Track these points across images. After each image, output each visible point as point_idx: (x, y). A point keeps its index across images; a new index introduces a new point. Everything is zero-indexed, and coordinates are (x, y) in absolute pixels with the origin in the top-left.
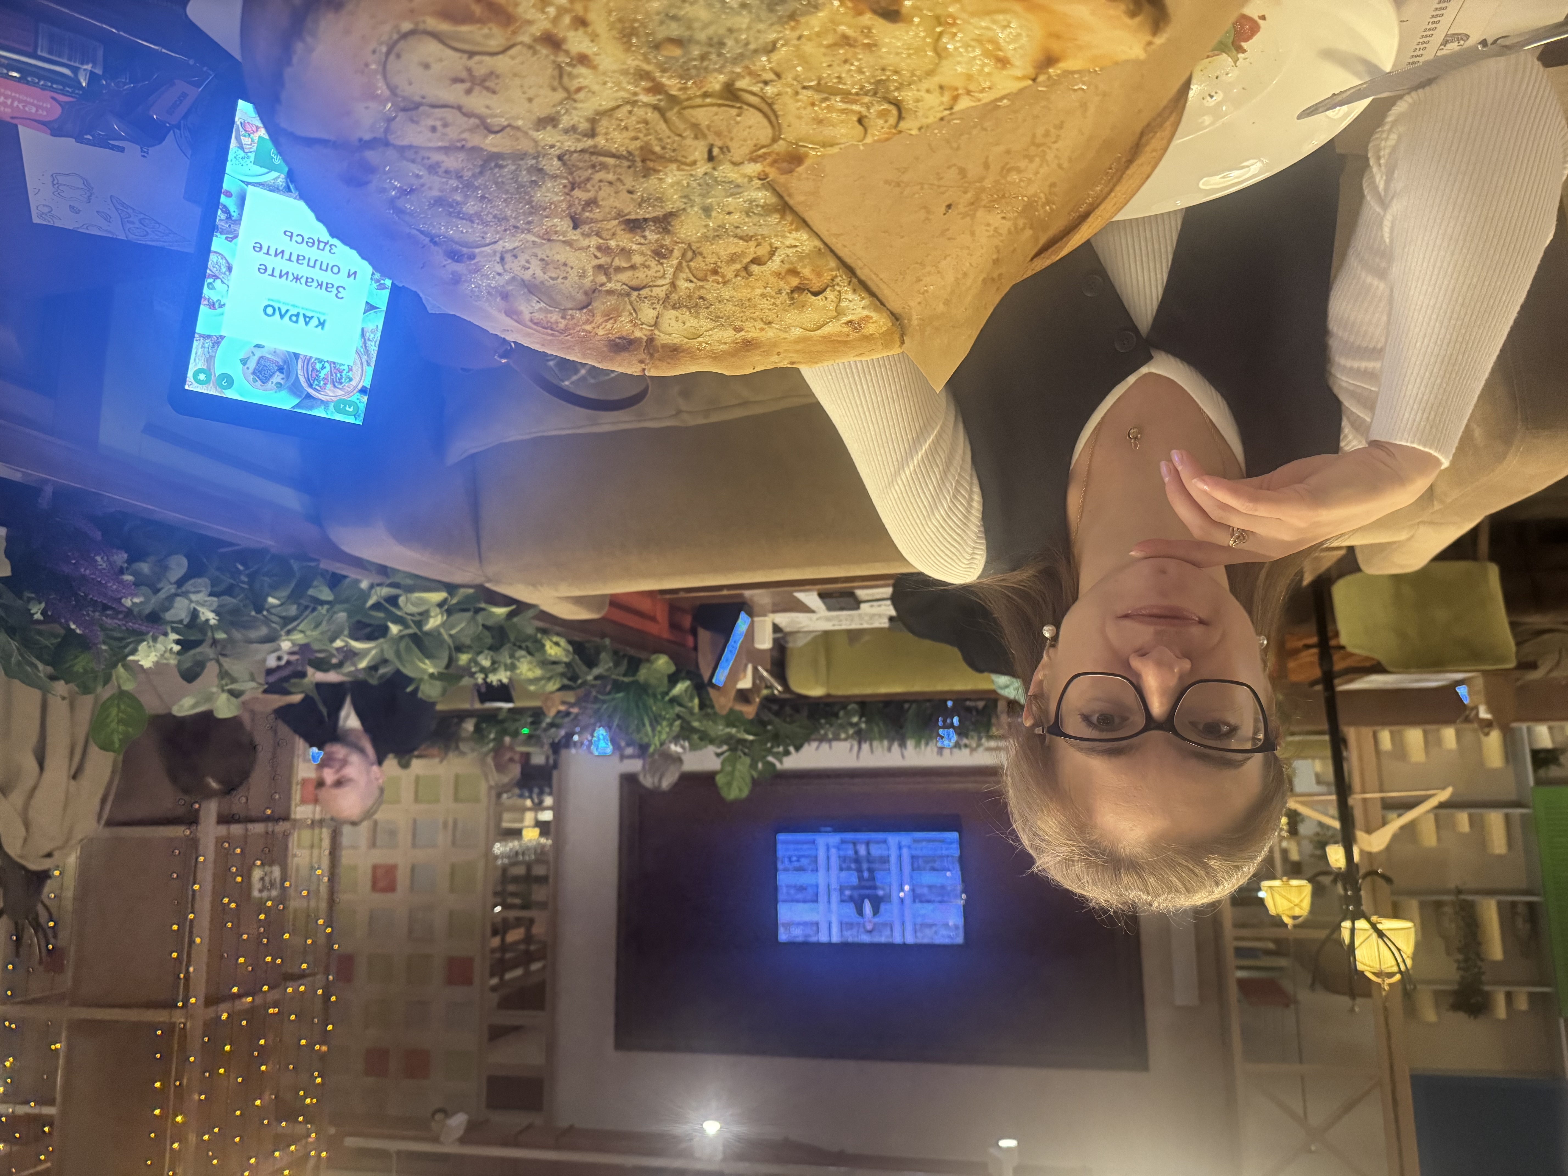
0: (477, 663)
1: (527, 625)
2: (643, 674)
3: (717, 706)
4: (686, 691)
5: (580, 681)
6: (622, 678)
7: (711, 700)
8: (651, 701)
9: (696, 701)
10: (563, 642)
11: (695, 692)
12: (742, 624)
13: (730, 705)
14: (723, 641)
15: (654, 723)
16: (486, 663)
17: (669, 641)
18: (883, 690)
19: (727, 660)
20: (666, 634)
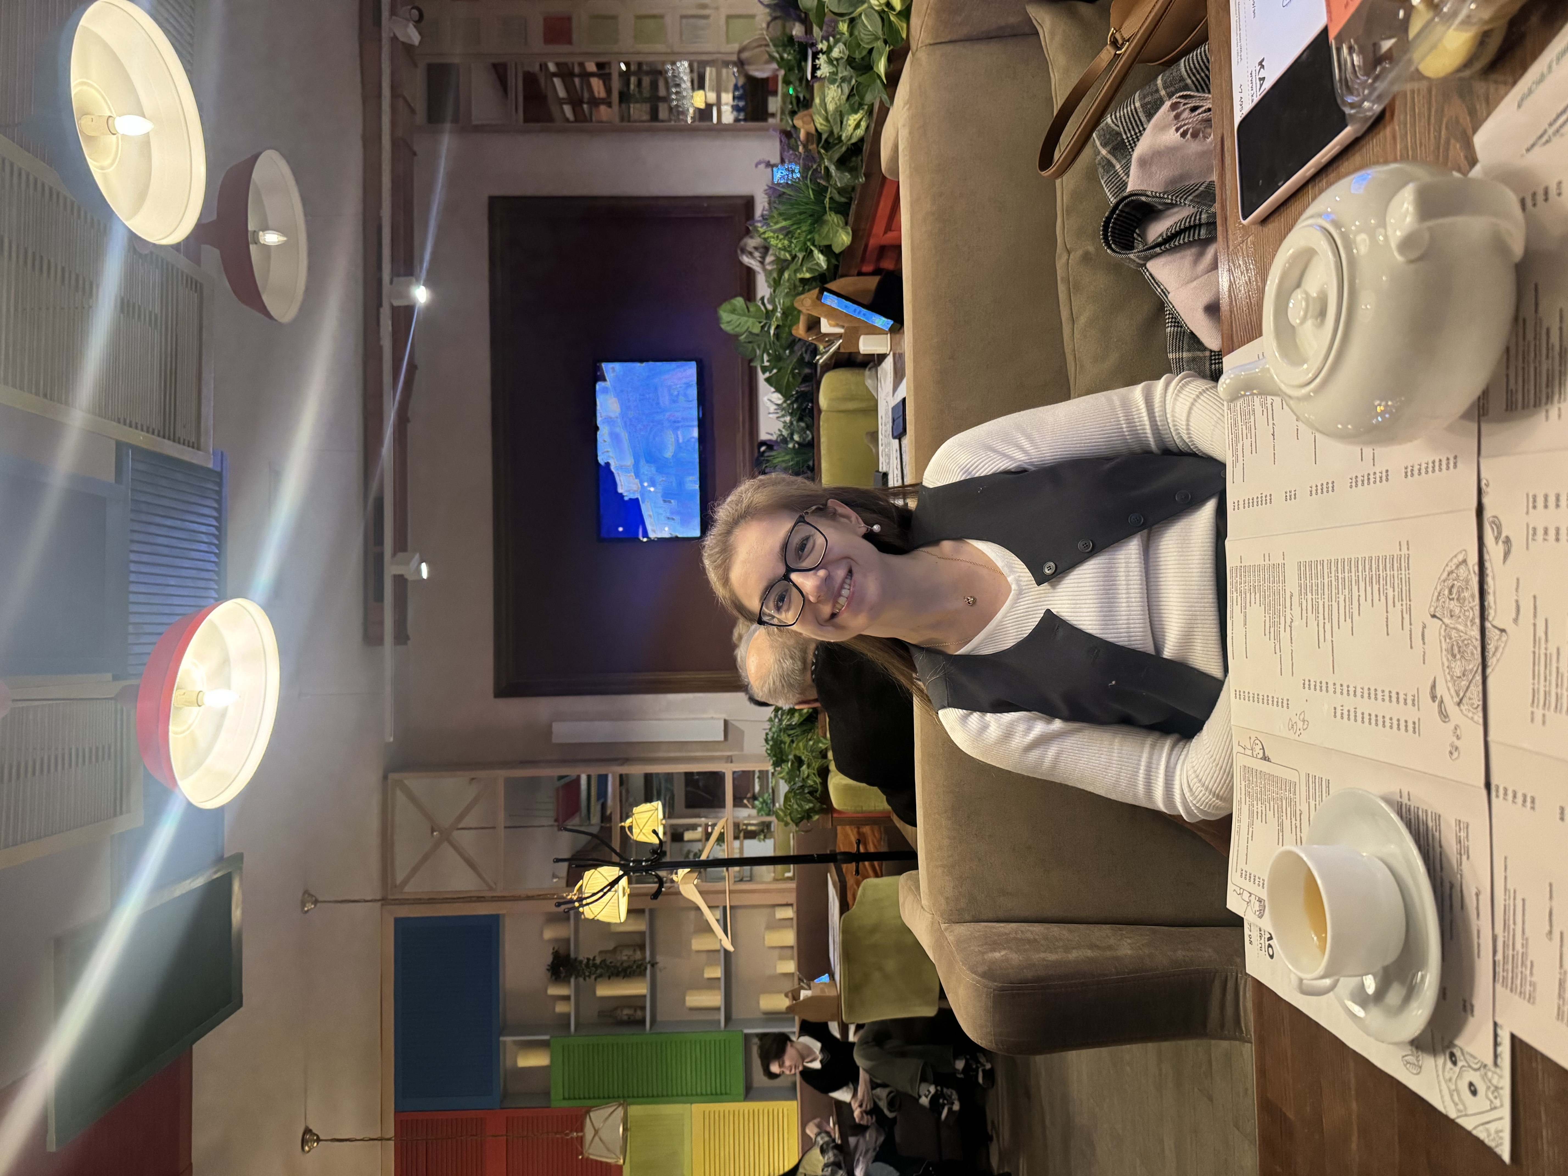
0: (837, 42)
1: (874, 96)
2: (833, 218)
3: (802, 296)
4: (818, 264)
5: (822, 151)
6: (828, 196)
7: (809, 290)
8: (805, 227)
9: (808, 275)
10: (860, 132)
11: (817, 274)
12: (881, 322)
13: (804, 311)
14: (865, 302)
15: (784, 232)
16: (835, 53)
17: (866, 246)
18: (824, 465)
19: (846, 307)
20: (873, 242)
